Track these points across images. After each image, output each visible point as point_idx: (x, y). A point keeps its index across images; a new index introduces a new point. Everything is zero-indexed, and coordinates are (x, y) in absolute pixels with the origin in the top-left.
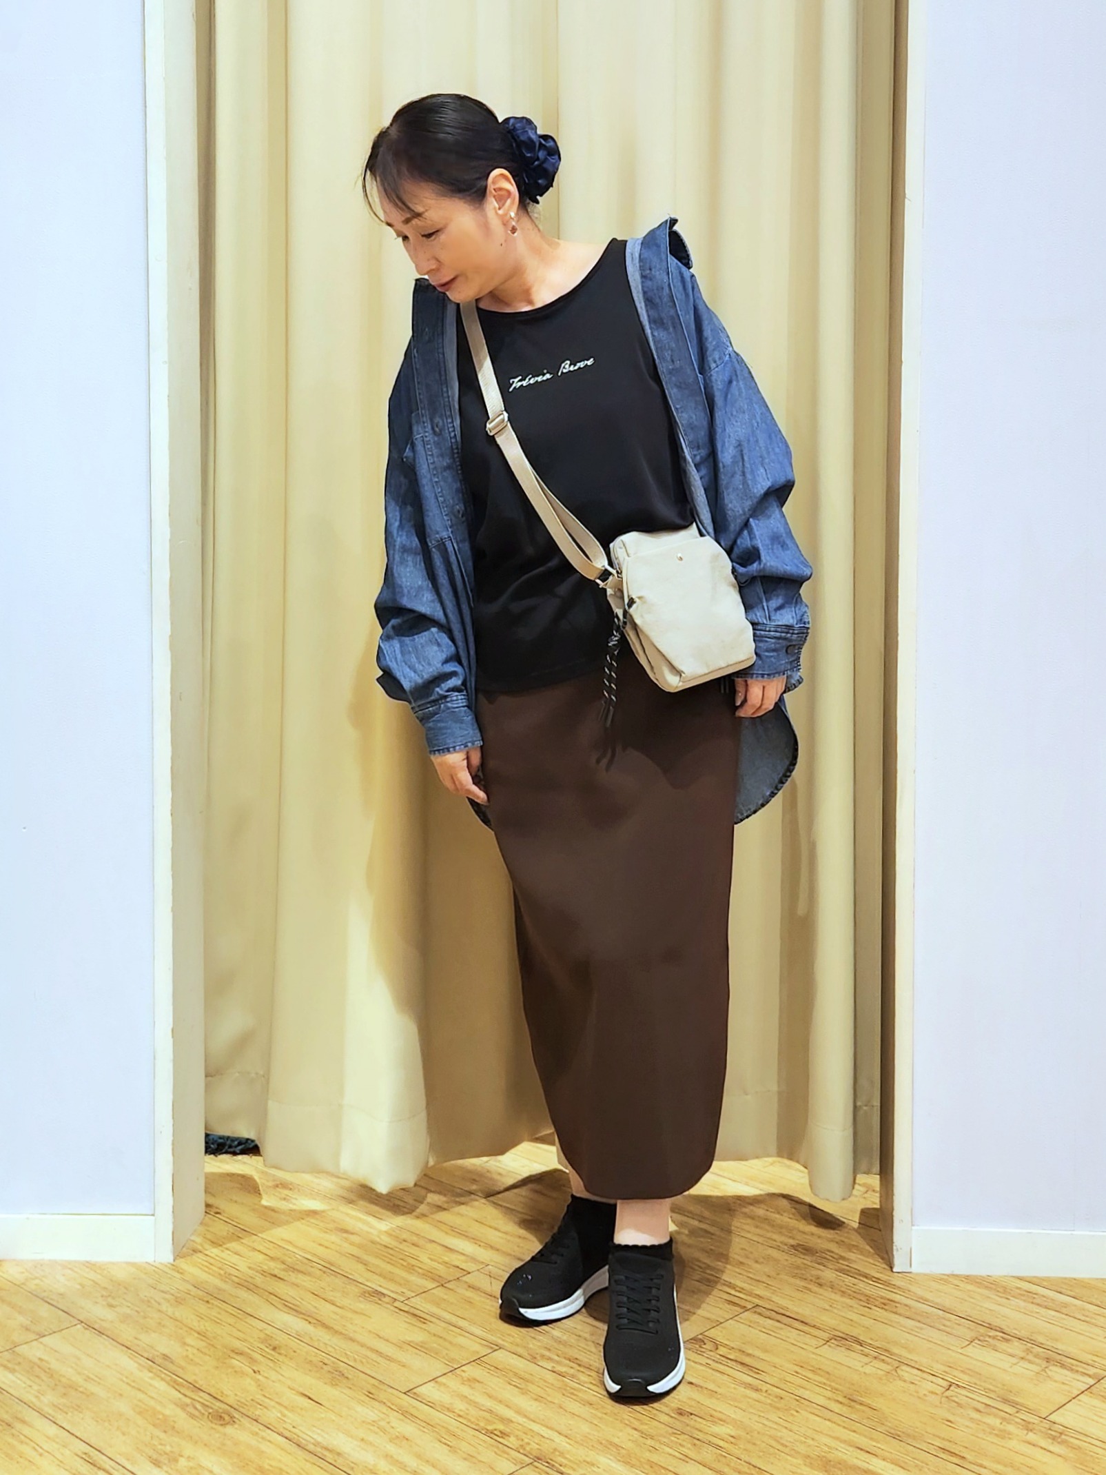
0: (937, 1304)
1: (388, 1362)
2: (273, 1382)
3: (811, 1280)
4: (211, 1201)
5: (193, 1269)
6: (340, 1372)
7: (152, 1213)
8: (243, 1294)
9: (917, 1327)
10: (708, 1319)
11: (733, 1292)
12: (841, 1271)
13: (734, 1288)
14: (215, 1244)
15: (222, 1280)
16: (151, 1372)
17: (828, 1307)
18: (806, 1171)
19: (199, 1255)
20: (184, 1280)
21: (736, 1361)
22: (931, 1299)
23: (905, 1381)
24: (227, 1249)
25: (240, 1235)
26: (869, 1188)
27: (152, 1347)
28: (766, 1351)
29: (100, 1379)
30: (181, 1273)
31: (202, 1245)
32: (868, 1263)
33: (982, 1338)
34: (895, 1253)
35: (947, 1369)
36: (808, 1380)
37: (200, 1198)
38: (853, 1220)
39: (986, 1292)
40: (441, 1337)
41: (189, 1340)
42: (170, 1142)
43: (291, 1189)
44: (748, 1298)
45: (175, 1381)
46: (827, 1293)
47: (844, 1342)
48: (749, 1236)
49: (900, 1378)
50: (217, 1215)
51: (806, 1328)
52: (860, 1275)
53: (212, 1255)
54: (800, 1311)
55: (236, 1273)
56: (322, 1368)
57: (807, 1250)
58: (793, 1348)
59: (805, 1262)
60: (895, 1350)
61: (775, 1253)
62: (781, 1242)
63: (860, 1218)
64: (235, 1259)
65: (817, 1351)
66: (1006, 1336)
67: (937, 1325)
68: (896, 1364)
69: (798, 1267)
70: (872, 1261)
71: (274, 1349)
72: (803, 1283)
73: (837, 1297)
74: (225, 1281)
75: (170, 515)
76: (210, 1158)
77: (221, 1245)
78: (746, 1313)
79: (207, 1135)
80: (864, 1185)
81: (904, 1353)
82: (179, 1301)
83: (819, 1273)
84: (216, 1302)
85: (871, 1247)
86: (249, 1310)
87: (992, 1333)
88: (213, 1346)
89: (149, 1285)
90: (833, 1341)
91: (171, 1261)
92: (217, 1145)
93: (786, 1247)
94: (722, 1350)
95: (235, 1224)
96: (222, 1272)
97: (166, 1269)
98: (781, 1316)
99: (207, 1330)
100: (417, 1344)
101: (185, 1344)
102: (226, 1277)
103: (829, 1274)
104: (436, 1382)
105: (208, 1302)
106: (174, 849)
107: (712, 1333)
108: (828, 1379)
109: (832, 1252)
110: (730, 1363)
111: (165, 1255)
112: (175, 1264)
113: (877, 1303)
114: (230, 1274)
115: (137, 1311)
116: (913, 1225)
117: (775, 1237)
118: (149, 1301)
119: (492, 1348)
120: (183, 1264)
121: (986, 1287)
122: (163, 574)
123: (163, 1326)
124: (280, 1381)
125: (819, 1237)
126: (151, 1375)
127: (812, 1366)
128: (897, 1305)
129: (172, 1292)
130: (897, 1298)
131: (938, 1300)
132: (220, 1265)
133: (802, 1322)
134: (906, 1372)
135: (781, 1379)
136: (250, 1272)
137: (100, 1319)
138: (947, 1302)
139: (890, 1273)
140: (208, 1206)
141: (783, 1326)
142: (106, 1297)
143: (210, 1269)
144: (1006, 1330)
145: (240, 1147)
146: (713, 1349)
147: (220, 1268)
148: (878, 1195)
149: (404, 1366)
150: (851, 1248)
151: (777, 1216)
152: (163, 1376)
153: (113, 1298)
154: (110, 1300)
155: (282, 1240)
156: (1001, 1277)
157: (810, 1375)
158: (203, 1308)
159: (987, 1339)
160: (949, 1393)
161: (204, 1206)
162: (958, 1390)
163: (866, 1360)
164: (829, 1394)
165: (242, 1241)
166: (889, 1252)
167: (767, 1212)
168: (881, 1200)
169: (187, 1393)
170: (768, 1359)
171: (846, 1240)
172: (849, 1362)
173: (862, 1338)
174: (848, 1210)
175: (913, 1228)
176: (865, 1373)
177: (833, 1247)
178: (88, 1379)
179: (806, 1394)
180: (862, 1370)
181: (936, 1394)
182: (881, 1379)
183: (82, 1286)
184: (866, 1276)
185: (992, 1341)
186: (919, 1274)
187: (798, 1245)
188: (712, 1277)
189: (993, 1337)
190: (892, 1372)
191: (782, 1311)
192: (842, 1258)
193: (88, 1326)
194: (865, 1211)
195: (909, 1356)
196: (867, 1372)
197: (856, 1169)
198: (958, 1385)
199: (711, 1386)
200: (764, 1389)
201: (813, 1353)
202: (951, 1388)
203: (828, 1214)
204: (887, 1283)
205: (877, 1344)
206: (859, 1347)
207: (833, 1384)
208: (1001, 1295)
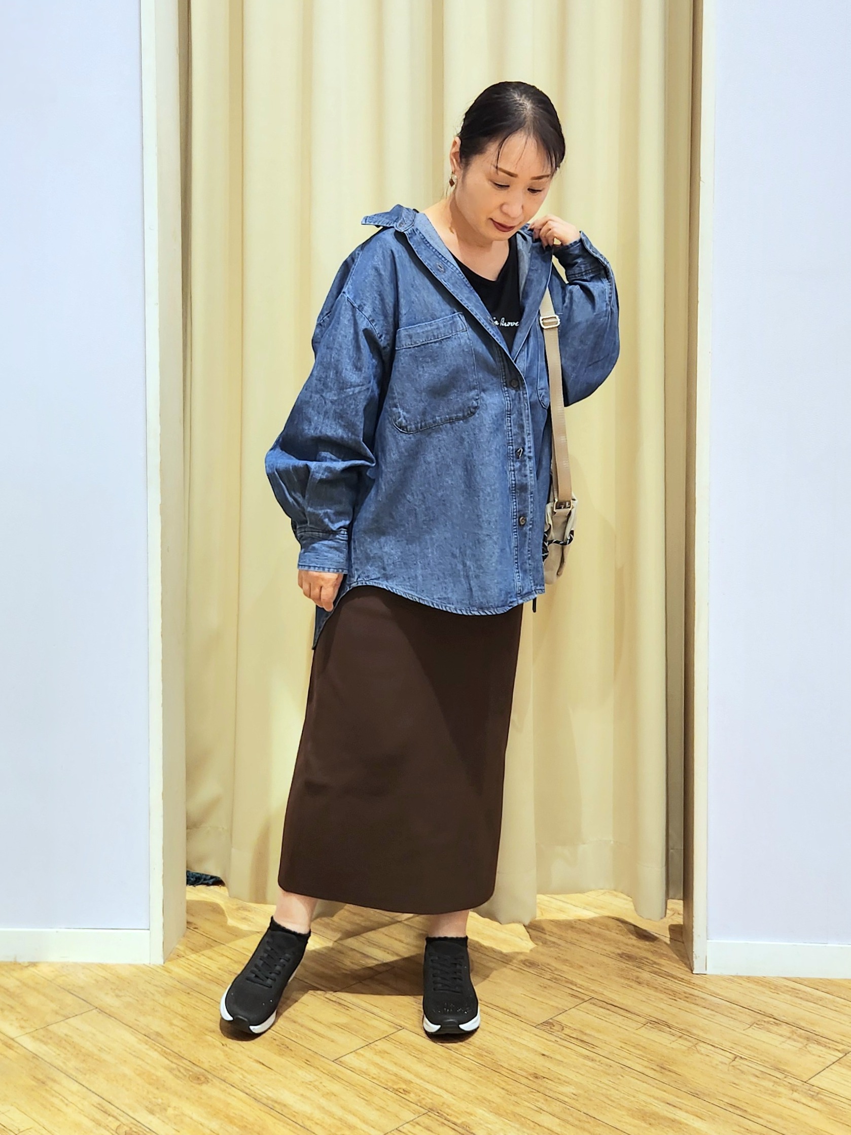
0: (726, 997)
1: (321, 1038)
2: (237, 1052)
3: (633, 980)
4: (191, 919)
5: (178, 969)
6: (286, 1045)
7: (148, 928)
9: (711, 1014)
10: (557, 1008)
11: (575, 988)
12: (655, 973)
13: (576, 985)
14: (194, 950)
15: (199, 977)
16: (146, 1044)
17: (644, 1000)
18: (629, 898)
19: (183, 959)
20: (171, 977)
21: (577, 1039)
22: (722, 994)
23: (702, 1054)
24: (203, 955)
25: (212, 945)
26: (675, 912)
27: (148, 1026)
28: (599, 1031)
29: (110, 1049)
30: (169, 972)
31: (184, 952)
32: (675, 968)
33: (759, 1023)
34: (694, 960)
35: (734, 1046)
36: (630, 1053)
37: (184, 917)
38: (666, 936)
39: (761, 988)
40: (360, 1021)
41: (175, 1022)
42: (161, 876)
43: (249, 911)
44: (586, 992)
45: (165, 1052)
46: (645, 990)
47: (657, 1025)
48: (586, 946)
49: (698, 1052)
50: (196, 930)
51: (629, 1015)
52: (668, 976)
53: (191, 959)
54: (624, 1002)
55: (209, 972)
56: (272, 1042)
57: (629, 957)
58: (619, 1030)
59: (628, 966)
60: (695, 1031)
61: (606, 960)
62: (611, 952)
63: (670, 935)
64: (208, 962)
65: (637, 1032)
66: (777, 1021)
67: (726, 1013)
68: (695, 1041)
69: (623, 970)
70: (678, 966)
72: (626, 982)
73: (652, 992)
74: (202, 979)
75: (160, 415)
76: (190, 888)
77: (197, 952)
78: (585, 1003)
79: (187, 872)
80: (672, 909)
81: (701, 1034)
82: (167, 993)
83: (638, 974)
84: (196, 994)
85: (678, 956)
87: (767, 1019)
88: (192, 1026)
89: (146, 981)
90: (649, 1024)
91: (162, 963)
92: (195, 879)
93: (614, 955)
94: (567, 1031)
95: (208, 936)
96: (199, 972)
97: (159, 970)
98: (610, 1005)
99: (188, 1014)
100: (342, 1025)
101: (171, 1024)
102: (202, 976)
103: (645, 975)
104: (356, 1053)
105: (189, 993)
106: (164, 662)
107: (560, 1018)
108: (645, 1053)
109: (649, 959)
110: (573, 1040)
111: (156, 958)
112: (164, 965)
113: (681, 996)
114: (205, 973)
115: (137, 1000)
116: (708, 939)
117: (605, 947)
118: (145, 993)
119: (397, 1028)
120: (170, 966)
121: (762, 985)
122: (155, 460)
123: (156, 1011)
124: (241, 1051)
125: (639, 948)
126: (147, 1047)
127: (633, 1043)
128: (697, 998)
129: (163, 986)
130: (696, 993)
131: (726, 995)
132: (198, 966)
133: (627, 1010)
134: (703, 1048)
135: (610, 1053)
136: (220, 972)
137: (110, 1006)
138: (733, 996)
139: (691, 974)
140: (188, 923)
141: (611, 1013)
142: (115, 990)
143: (190, 969)
144: (776, 1015)
145: (212, 880)
146: (560, 1030)
147: (197, 969)
148: (682, 917)
149: (332, 1041)
150: (662, 956)
151: (607, 932)
152: (156, 1047)
153: (120, 990)
154: (117, 991)
155: (243, 948)
156: (774, 978)
157: (632, 1050)
158: (184, 998)
159: (763, 1023)
160: (734, 1063)
161: (185, 923)
162: (741, 1061)
163: (673, 1038)
164: (646, 1064)
165: (214, 949)
166: (690, 959)
167: (601, 930)
168: (684, 918)
169: (175, 1061)
170: (600, 1037)
171: (659, 950)
172: (661, 1040)
173: (670, 1022)
174: (659, 928)
175: (708, 941)
176: (672, 1048)
177: (649, 955)
178: (101, 1050)
179: (629, 1063)
180: (669, 1045)
181: (726, 1064)
182: (684, 1052)
183: (95, 980)
184: (673, 976)
185: (766, 1025)
186: (712, 976)
187: (623, 954)
188: (559, 977)
189: (768, 1022)
190: (693, 1048)
191: (611, 1002)
192: (655, 963)
193: (101, 1011)
194: (672, 928)
195: (705, 1036)
196: (674, 1047)
197: (667, 896)
198: (741, 1057)
199: (559, 1057)
200: (598, 1059)
201: (634, 1033)
202: (736, 1060)
203: (645, 931)
204: (689, 982)
205: (682, 1027)
206: (668, 1029)
207: (648, 1056)
208: (773, 991)
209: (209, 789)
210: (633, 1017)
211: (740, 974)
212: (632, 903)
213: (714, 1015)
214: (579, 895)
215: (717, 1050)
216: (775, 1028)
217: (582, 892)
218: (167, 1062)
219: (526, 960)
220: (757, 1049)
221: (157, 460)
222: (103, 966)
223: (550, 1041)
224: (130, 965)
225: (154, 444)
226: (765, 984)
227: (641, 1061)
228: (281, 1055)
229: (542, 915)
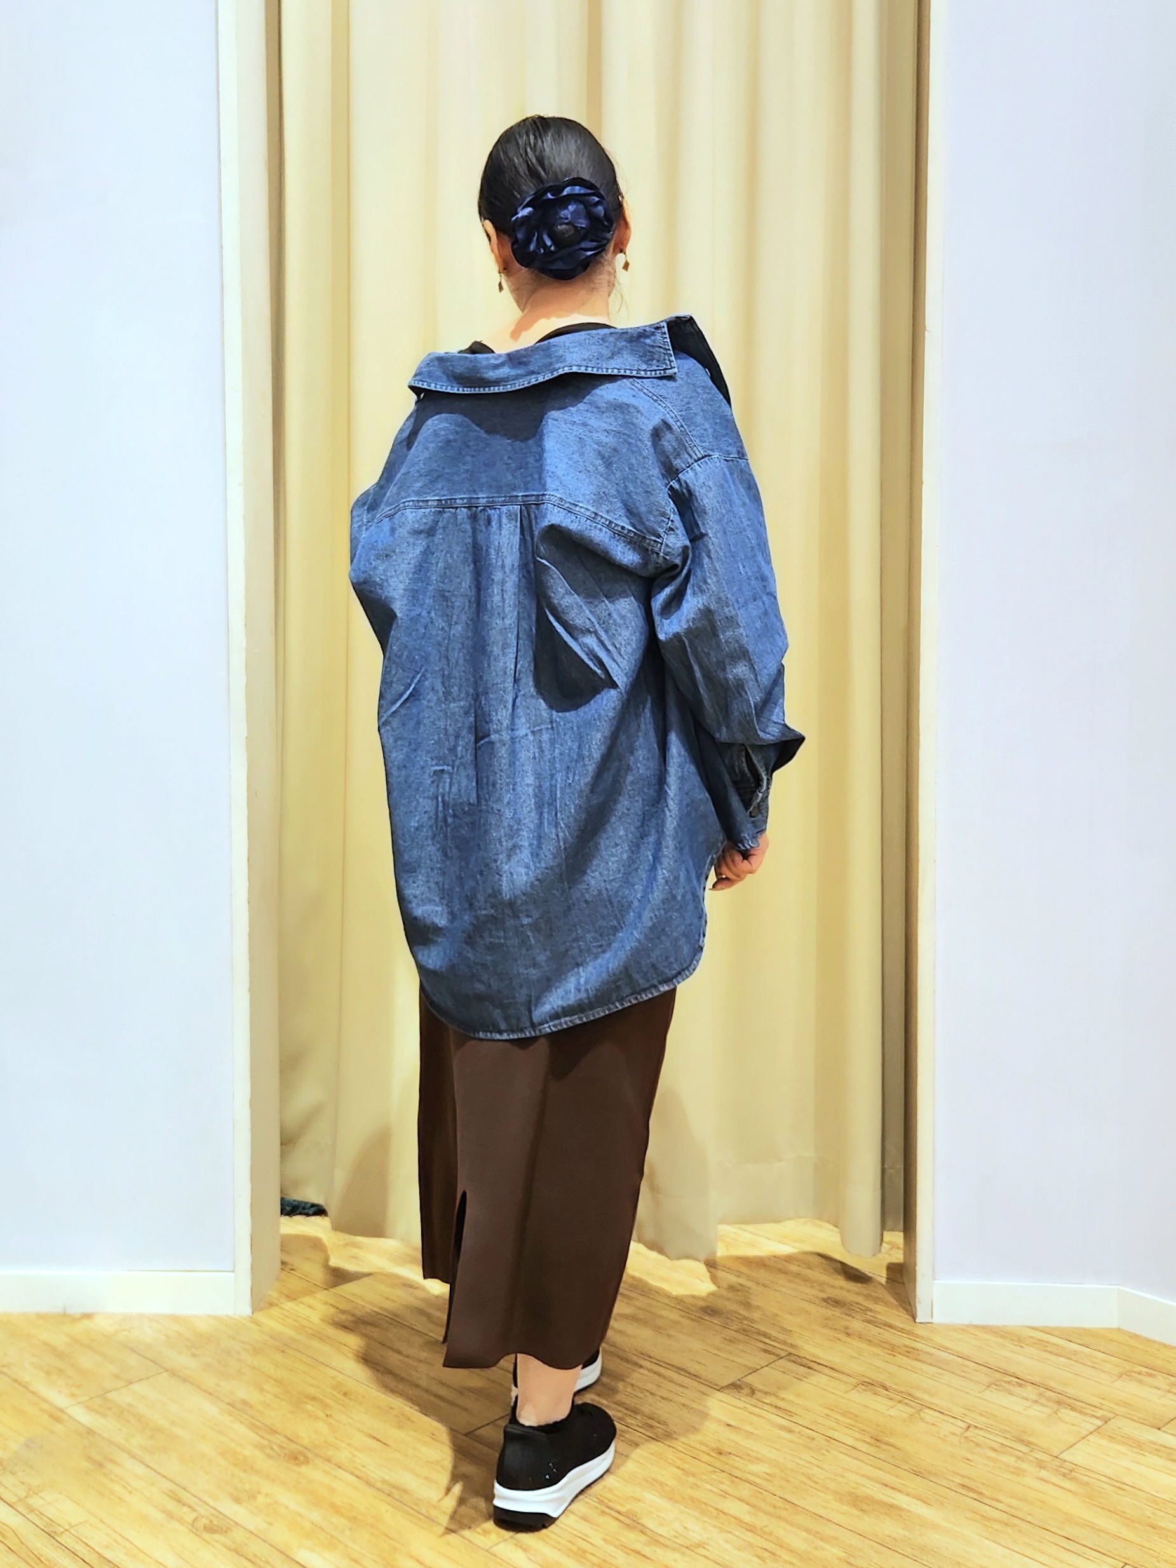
0: (958, 1352)
1: (450, 1406)
3: (840, 1330)
4: (286, 1259)
5: (271, 1322)
6: (406, 1415)
7: (231, 1269)
8: (316, 1344)
9: (938, 1373)
10: (746, 1366)
11: (767, 1341)
12: (869, 1322)
13: (769, 1338)
14: (291, 1298)
15: (296, 1331)
16: (231, 1416)
17: (856, 1356)
18: (836, 1229)
19: (276, 1308)
20: (262, 1332)
21: (771, 1405)
22: (952, 1347)
23: (927, 1423)
24: (302, 1303)
25: (313, 1290)
26: (893, 1246)
27: (232, 1393)
28: (798, 1396)
29: (184, 1422)
30: (258, 1325)
31: (278, 1300)
32: (892, 1314)
33: (998, 1383)
34: (918, 1305)
35: (966, 1412)
36: (837, 1422)
37: (278, 1256)
38: (881, 1276)
39: (1001, 1340)
40: (499, 1383)
41: (266, 1387)
42: (248, 1205)
43: (360, 1248)
44: (783, 1347)
45: (254, 1425)
46: (856, 1343)
47: (870, 1387)
48: (783, 1290)
49: (922, 1420)
50: (292, 1272)
51: (835, 1375)
52: (886, 1326)
53: (287, 1308)
54: (832, 1359)
55: (307, 1323)
57: (837, 1303)
58: (823, 1393)
59: (834, 1313)
60: (918, 1395)
61: (807, 1306)
62: (813, 1296)
63: (887, 1274)
64: (308, 1312)
65: (846, 1396)
66: (1021, 1381)
67: (957, 1371)
68: (918, 1407)
69: (828, 1319)
70: (896, 1312)
71: (345, 1394)
72: (832, 1333)
73: (864, 1346)
74: (300, 1333)
75: (246, 625)
76: (285, 1219)
77: (295, 1299)
78: (780, 1361)
79: (282, 1199)
80: (890, 1243)
81: (926, 1397)
82: (256, 1351)
83: (847, 1323)
84: (291, 1352)
85: (896, 1300)
86: (322, 1359)
87: (1007, 1379)
88: (288, 1392)
89: (229, 1336)
90: (860, 1386)
91: (251, 1315)
92: (291, 1209)
93: (817, 1300)
94: (758, 1395)
95: (309, 1280)
96: (296, 1324)
97: (245, 1322)
98: (813, 1363)
99: (283, 1378)
100: (477, 1390)
101: (262, 1390)
102: (301, 1329)
103: (857, 1325)
104: (494, 1425)
105: (283, 1351)
106: (251, 936)
107: (749, 1379)
108: (856, 1421)
109: (862, 1305)
110: (766, 1407)
111: (244, 1308)
112: (253, 1316)
113: (901, 1351)
114: (304, 1326)
115: (218, 1360)
116: (934, 1279)
117: (807, 1290)
118: (229, 1351)
120: (261, 1317)
121: (1002, 1337)
122: (239, 681)
123: (243, 1374)
124: (350, 1424)
125: (848, 1291)
126: (231, 1418)
127: (841, 1409)
128: (919, 1353)
129: (250, 1342)
130: (919, 1346)
131: (959, 1349)
132: (295, 1317)
133: (833, 1369)
134: (928, 1415)
135: (813, 1422)
137: (185, 1368)
138: (967, 1350)
139: (913, 1323)
140: (283, 1263)
141: (814, 1372)
142: (190, 1347)
143: (285, 1321)
144: (1020, 1374)
145: (313, 1209)
146: (750, 1394)
147: (295, 1321)
148: (902, 1252)
149: (465, 1410)
150: (877, 1300)
151: (809, 1271)
152: (242, 1419)
153: (196, 1348)
154: (193, 1350)
155: (354, 1294)
156: (1017, 1327)
157: (840, 1418)
158: (279, 1358)
159: (1003, 1384)
160: (968, 1434)
161: (280, 1264)
162: (977, 1431)
163: (891, 1403)
164: (857, 1435)
165: (315, 1295)
166: (912, 1304)
167: (800, 1268)
168: (904, 1254)
169: (266, 1436)
170: (800, 1403)
171: (873, 1294)
172: (877, 1406)
173: (887, 1384)
174: (875, 1266)
175: (935, 1282)
176: (890, 1416)
177: (860, 1299)
178: (173, 1423)
179: (836, 1435)
180: (887, 1412)
181: (957, 1435)
182: (904, 1421)
183: (168, 1337)
184: (891, 1326)
185: (1007, 1386)
186: (940, 1325)
187: (829, 1298)
188: (749, 1328)
189: (1009, 1383)
190: (917, 1415)
191: (814, 1359)
192: (871, 1310)
193: (173, 1373)
194: (891, 1266)
195: (931, 1400)
196: (892, 1414)
197: (883, 1226)
198: (976, 1427)
199: (749, 1428)
200: (797, 1430)
201: (843, 1398)
202: (971, 1429)
203: (856, 1270)
204: (909, 1333)
205: (902, 1389)
206: (886, 1392)
207: (860, 1425)
208: (1015, 1343)
209: (308, 1095)
210: (841, 1376)
211: (975, 1323)
212: (839, 1236)
213: (942, 1374)
214: (772, 1225)
215: (946, 1418)
216: (1018, 1390)
217: (776, 1220)
218: (258, 1438)
219: (707, 1307)
220: (996, 1416)
221: (243, 680)
222: (175, 1318)
223: (738, 1408)
224: (209, 1316)
225: (238, 660)
226: (1006, 1335)
227: (851, 1432)
228: (400, 1427)
229: (728, 1250)
